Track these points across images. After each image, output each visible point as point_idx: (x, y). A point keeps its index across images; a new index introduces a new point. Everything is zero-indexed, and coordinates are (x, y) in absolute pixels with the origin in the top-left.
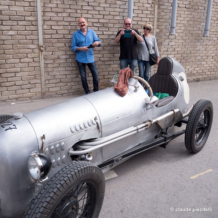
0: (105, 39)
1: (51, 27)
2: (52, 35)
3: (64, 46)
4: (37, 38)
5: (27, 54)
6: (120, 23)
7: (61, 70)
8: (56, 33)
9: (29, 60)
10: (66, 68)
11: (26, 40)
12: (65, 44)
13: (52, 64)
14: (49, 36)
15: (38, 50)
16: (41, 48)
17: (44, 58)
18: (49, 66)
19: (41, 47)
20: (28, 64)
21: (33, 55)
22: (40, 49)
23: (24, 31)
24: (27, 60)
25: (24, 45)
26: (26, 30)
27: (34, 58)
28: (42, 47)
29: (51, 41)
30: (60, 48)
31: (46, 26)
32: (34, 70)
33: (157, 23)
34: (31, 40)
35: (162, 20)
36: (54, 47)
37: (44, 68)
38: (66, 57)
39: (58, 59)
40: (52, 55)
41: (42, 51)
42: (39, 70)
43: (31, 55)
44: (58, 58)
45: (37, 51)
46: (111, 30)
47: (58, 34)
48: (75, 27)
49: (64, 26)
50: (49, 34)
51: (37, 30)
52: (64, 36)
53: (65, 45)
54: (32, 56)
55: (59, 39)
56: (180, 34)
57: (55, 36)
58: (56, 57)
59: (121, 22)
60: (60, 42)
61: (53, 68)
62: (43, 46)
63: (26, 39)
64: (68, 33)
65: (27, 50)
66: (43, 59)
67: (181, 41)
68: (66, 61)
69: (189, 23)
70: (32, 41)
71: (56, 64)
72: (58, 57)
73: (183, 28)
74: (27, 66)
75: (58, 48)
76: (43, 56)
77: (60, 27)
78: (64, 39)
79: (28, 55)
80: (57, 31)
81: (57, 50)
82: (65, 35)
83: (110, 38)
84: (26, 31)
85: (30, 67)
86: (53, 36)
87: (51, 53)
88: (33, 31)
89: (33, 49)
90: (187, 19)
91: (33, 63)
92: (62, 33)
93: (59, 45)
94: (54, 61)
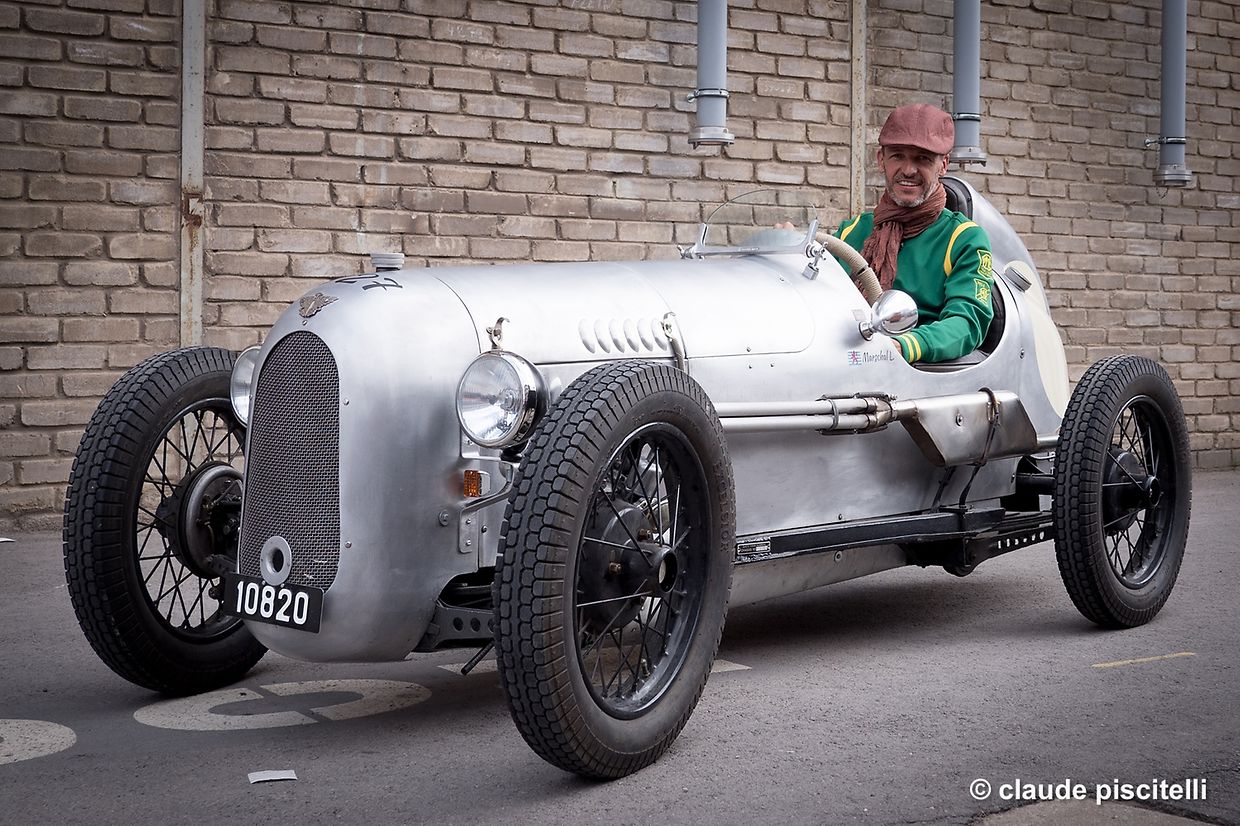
0: (570, 171)
1: (256, 83)
2: (260, 131)
3: (327, 197)
4: (171, 145)
5: (106, 235)
6: (650, 84)
8: (280, 119)
9: (116, 272)
11: (105, 154)
12: (332, 188)
13: (248, 308)
14: (244, 138)
15: (173, 212)
16: (193, 203)
17: (206, 268)
18: (233, 314)
19: (195, 195)
20: (108, 299)
21: (142, 244)
22: (184, 210)
23: (103, 99)
24: (103, 270)
25: (91, 180)
26: (109, 92)
27: (147, 265)
28: (198, 195)
29: (250, 165)
30: (299, 212)
31: (226, 79)
32: (142, 335)
33: (870, 94)
34: (137, 151)
35: (897, 76)
36: (268, 201)
37: (198, 328)
38: (337, 264)
39: (288, 280)
40: (253, 253)
41: (196, 221)
42: (173, 335)
43: (127, 244)
44: (289, 272)
45: (166, 219)
46: (600, 121)
47: (294, 126)
48: (392, 90)
49: (333, 85)
50: (244, 125)
51: (176, 97)
52: (328, 139)
53: (334, 195)
54: (134, 252)
55: (298, 159)
56: (1013, 162)
57: (272, 137)
58: (275, 263)
59: (656, 76)
60: (307, 173)
61: (255, 331)
62: (203, 192)
63: (107, 145)
64: (352, 125)
65: (108, 209)
66: (199, 272)
67: (1019, 205)
69: (1063, 96)
70: (139, 156)
71: (271, 307)
72: (289, 268)
73: (1028, 129)
74: (102, 310)
75: (292, 211)
76: (198, 251)
77: (308, 86)
78: (325, 159)
79: (114, 243)
80: (288, 111)
81: (284, 220)
82: (332, 134)
83: (594, 166)
84: (110, 100)
85: (119, 314)
86: (263, 135)
87: (247, 237)
88: (154, 103)
89: (145, 206)
90: (1051, 75)
91: (141, 289)
92: (319, 122)
93: (295, 193)
94: (263, 286)
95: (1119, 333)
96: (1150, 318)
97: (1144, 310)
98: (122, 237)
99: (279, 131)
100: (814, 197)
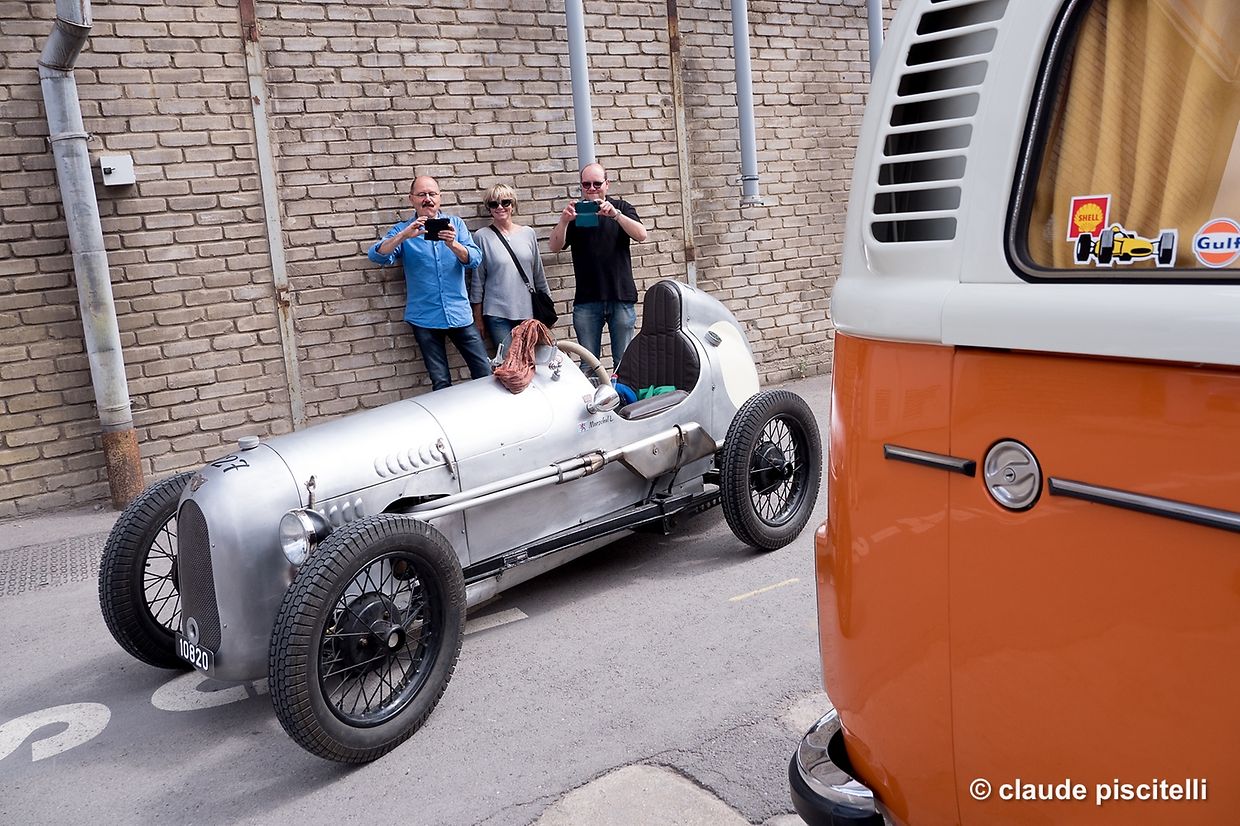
1: (312, 220)
2: (318, 247)
3: (362, 279)
4: (266, 263)
5: (234, 319)
6: (554, 185)
7: (357, 366)
8: (330, 239)
9: (243, 339)
10: (377, 355)
11: (227, 273)
12: (365, 274)
13: (324, 348)
14: (308, 253)
15: (271, 300)
16: (283, 294)
17: (296, 329)
18: (315, 353)
19: (283, 290)
20: (241, 355)
21: (256, 321)
22: (278, 299)
23: (221, 243)
24: (235, 339)
25: (221, 290)
26: (225, 239)
27: (261, 332)
28: (286, 290)
29: (314, 268)
30: (347, 290)
31: (294, 220)
32: (264, 372)
33: (692, 170)
34: (246, 269)
35: (709, 157)
36: (327, 286)
37: (295, 363)
38: (374, 316)
39: (345, 329)
40: (323, 317)
41: (286, 304)
42: (282, 369)
43: (247, 323)
44: (345, 323)
45: (268, 305)
46: (524, 211)
47: (338, 241)
48: (395, 211)
49: (358, 214)
50: (308, 245)
51: (265, 236)
52: (359, 245)
53: (367, 277)
54: (252, 326)
55: (342, 260)
56: (784, 197)
57: (327, 250)
58: (337, 320)
59: (557, 180)
60: (349, 267)
61: (330, 360)
62: (289, 286)
63: (228, 269)
64: (374, 236)
65: (234, 304)
66: (292, 332)
67: (790, 222)
68: (375, 331)
69: (813, 154)
70: (247, 272)
71: (337, 346)
72: (345, 322)
73: (793, 176)
74: (238, 361)
75: (343, 290)
76: (290, 320)
77: (344, 217)
78: (359, 257)
79: (240, 323)
80: (333, 233)
81: (339, 295)
82: (361, 242)
84: (225, 243)
85: (249, 362)
86: (320, 249)
87: (318, 308)
88: (252, 241)
89: (255, 300)
90: (804, 142)
91: (259, 347)
92: (352, 237)
93: (344, 279)
94: (331, 334)
98: (244, 319)
99: (329, 245)
100: (661, 235)
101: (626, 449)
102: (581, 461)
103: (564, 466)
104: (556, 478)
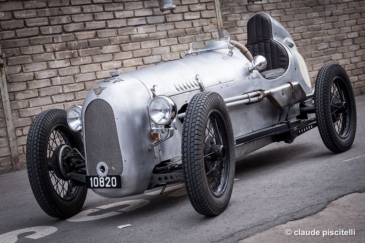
0: (122, 27)
1: (13, 14)
2: (17, 31)
3: (43, 50)
7: (43, 104)
8: (22, 25)
10: (53, 97)
12: (44, 47)
13: (23, 93)
14: (12, 34)
17: (8, 82)
18: (19, 96)
29: (15, 43)
30: (35, 57)
31: (3, 14)
36: (23, 55)
37: (9, 102)
38: (50, 73)
39: (35, 81)
40: (22, 74)
41: (1, 65)
42: (1, 107)
46: (129, 8)
47: (28, 27)
48: (58, 9)
49: (38, 10)
50: (11, 30)
52: (40, 30)
53: (45, 49)
55: (31, 38)
57: (22, 32)
58: (30, 76)
60: (35, 43)
61: (27, 101)
62: (2, 55)
64: (46, 23)
66: (5, 83)
68: (51, 82)
71: (31, 92)
72: (34, 77)
75: (32, 57)
76: (4, 76)
77: (30, 12)
78: (40, 37)
80: (25, 22)
81: (30, 60)
82: (41, 28)
83: (129, 24)
87: (19, 69)
92: (35, 24)
93: (32, 50)
94: (27, 84)
95: (316, 53)
96: (325, 46)
97: (323, 43)
99: (23, 30)
100: (205, 22)
101: (273, 90)
102: (255, 93)
103: (250, 94)
104: (247, 100)
